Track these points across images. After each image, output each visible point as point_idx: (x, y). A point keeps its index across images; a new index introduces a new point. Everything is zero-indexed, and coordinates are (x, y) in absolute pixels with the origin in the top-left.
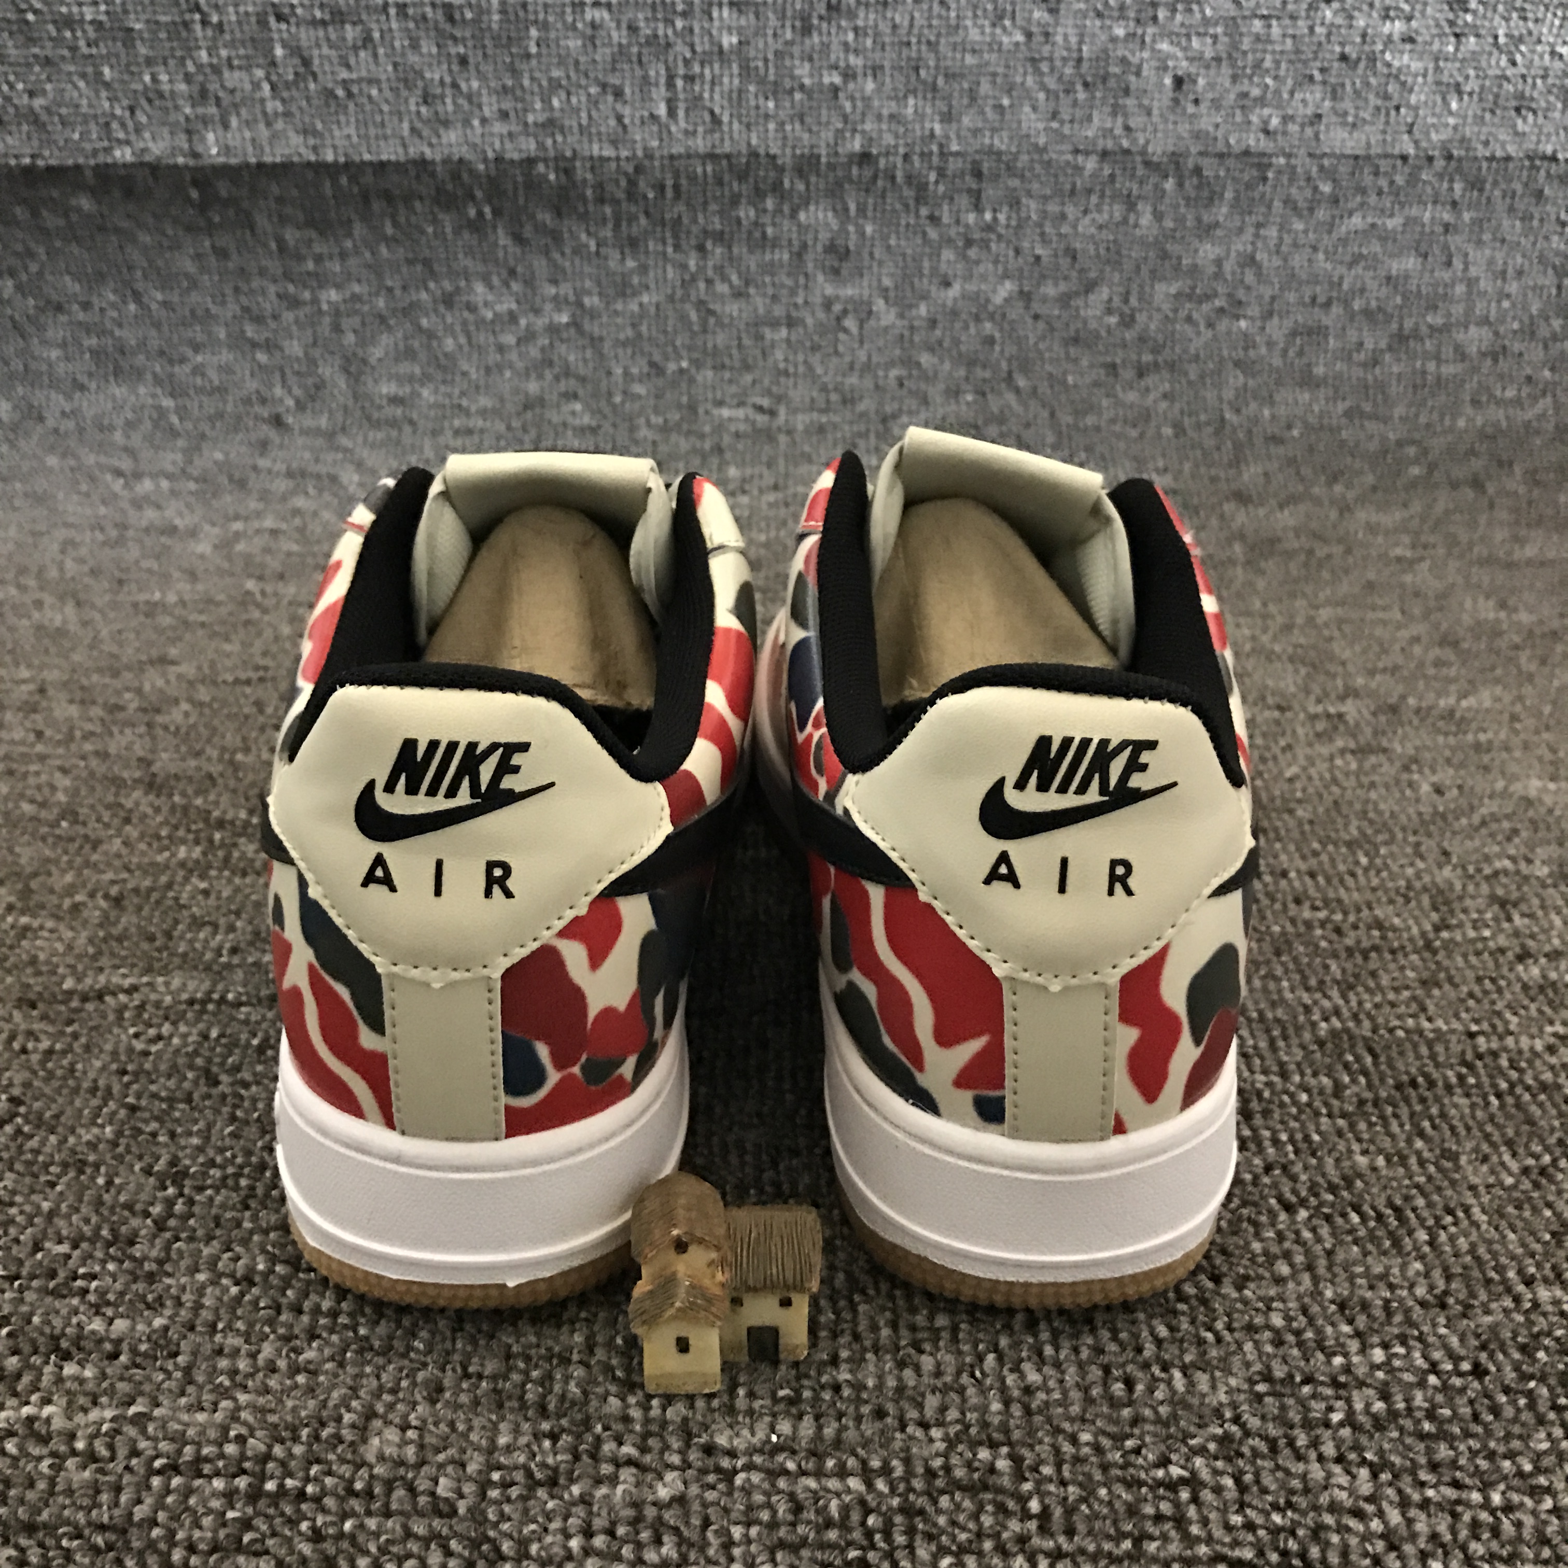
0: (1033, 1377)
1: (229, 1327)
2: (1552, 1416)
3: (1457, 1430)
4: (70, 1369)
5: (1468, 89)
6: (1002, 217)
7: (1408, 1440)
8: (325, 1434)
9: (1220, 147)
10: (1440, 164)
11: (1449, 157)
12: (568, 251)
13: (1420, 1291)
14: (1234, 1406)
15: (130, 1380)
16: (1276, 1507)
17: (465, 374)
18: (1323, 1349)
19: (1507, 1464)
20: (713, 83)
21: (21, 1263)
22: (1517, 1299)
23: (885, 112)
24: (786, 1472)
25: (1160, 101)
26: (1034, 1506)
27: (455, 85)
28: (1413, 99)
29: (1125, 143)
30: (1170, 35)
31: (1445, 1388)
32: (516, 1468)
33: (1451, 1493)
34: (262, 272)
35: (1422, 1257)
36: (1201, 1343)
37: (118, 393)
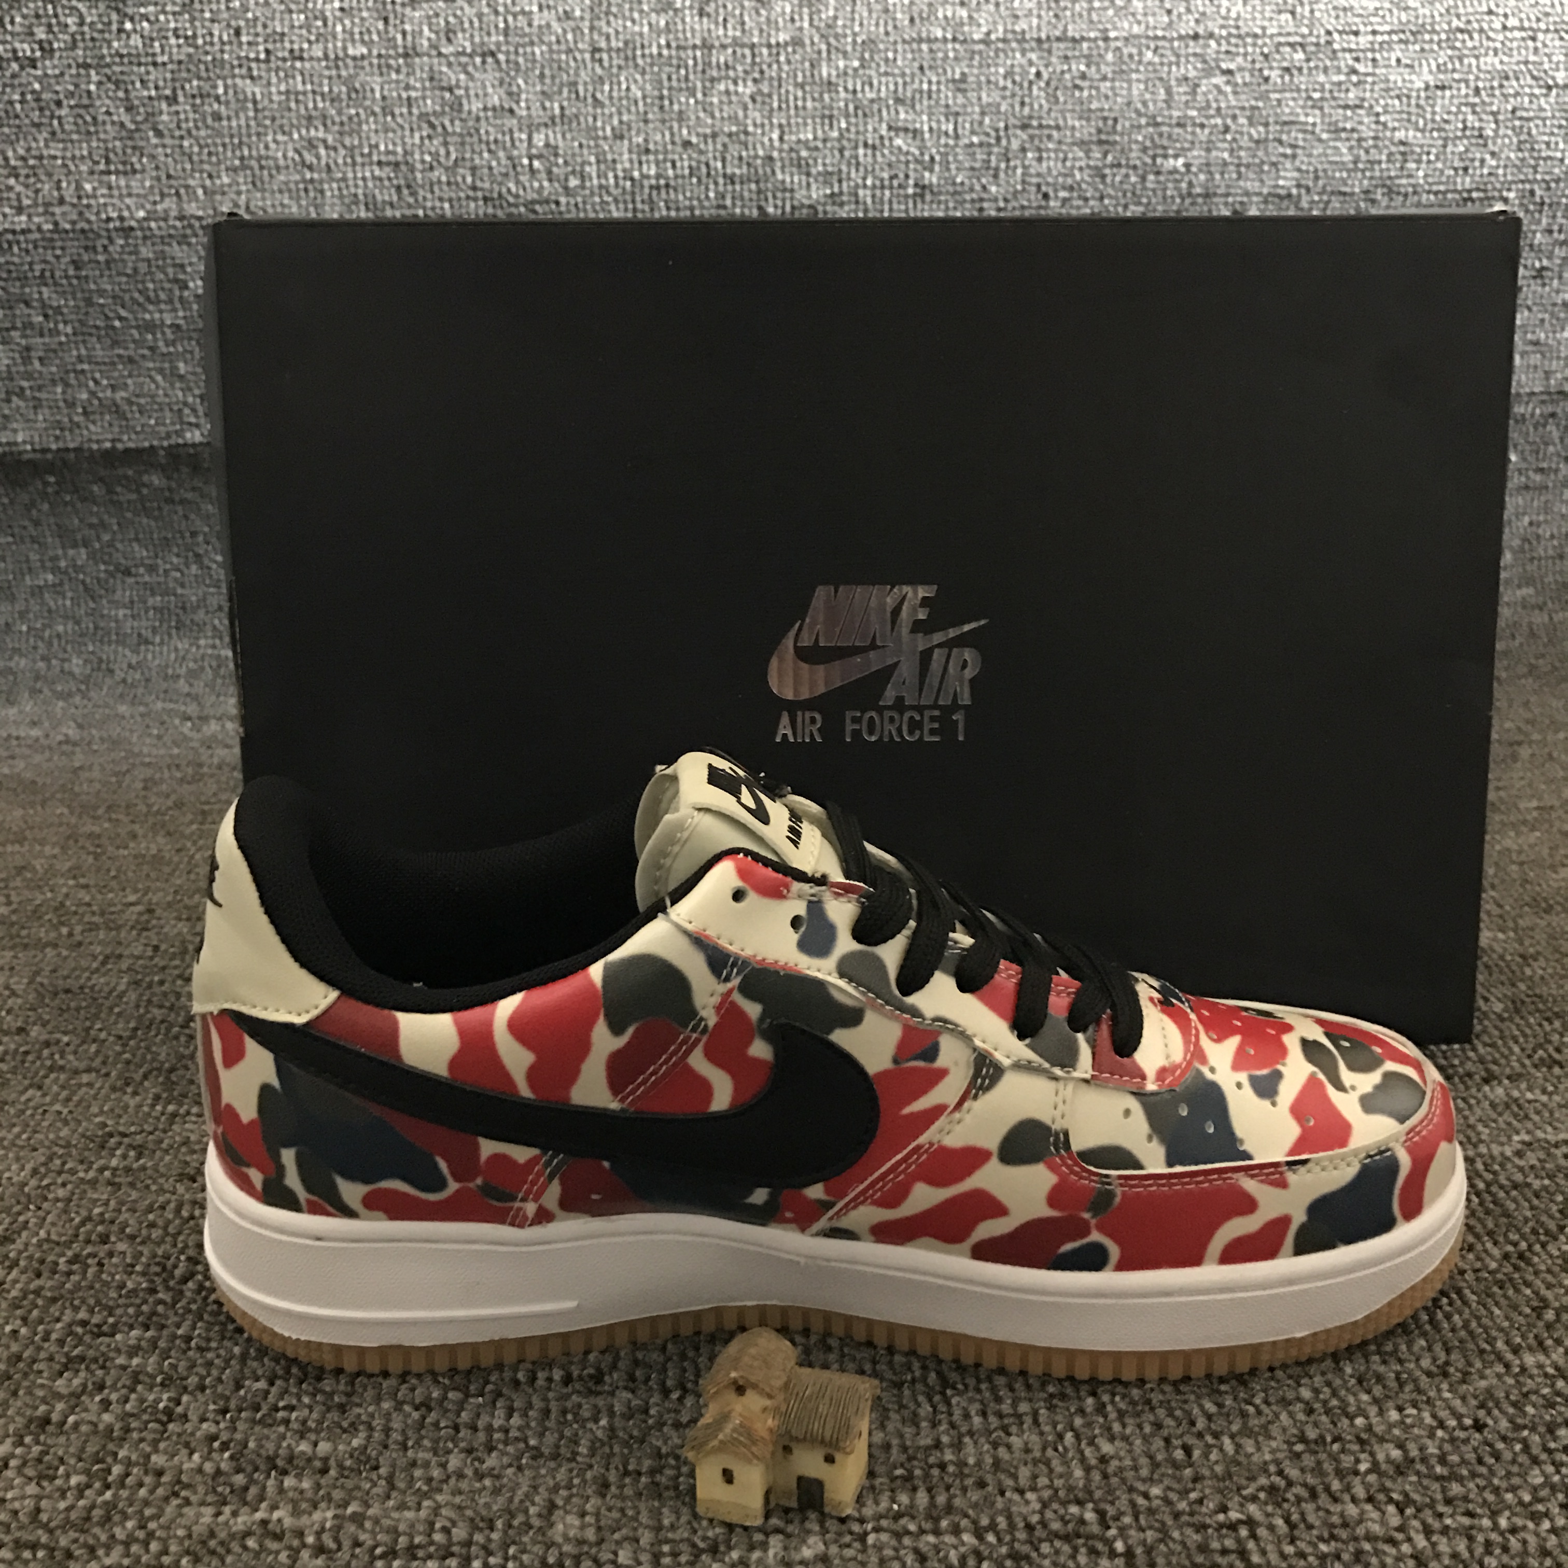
0: (1107, 1448)
1: (418, 1443)
2: (1544, 1457)
3: (1465, 1472)
4: (289, 1482)
7: (1425, 1482)
8: (516, 1523)
13: (1426, 1363)
14: (1277, 1462)
15: (343, 1487)
16: (1321, 1539)
18: (1347, 1415)
19: (1509, 1496)
21: (227, 1399)
22: (1507, 1366)
24: (908, 1533)
26: (1119, 1546)
31: (1453, 1440)
32: (682, 1541)
33: (1466, 1521)
35: (1424, 1334)
36: (1244, 1415)
37: (180, 646)
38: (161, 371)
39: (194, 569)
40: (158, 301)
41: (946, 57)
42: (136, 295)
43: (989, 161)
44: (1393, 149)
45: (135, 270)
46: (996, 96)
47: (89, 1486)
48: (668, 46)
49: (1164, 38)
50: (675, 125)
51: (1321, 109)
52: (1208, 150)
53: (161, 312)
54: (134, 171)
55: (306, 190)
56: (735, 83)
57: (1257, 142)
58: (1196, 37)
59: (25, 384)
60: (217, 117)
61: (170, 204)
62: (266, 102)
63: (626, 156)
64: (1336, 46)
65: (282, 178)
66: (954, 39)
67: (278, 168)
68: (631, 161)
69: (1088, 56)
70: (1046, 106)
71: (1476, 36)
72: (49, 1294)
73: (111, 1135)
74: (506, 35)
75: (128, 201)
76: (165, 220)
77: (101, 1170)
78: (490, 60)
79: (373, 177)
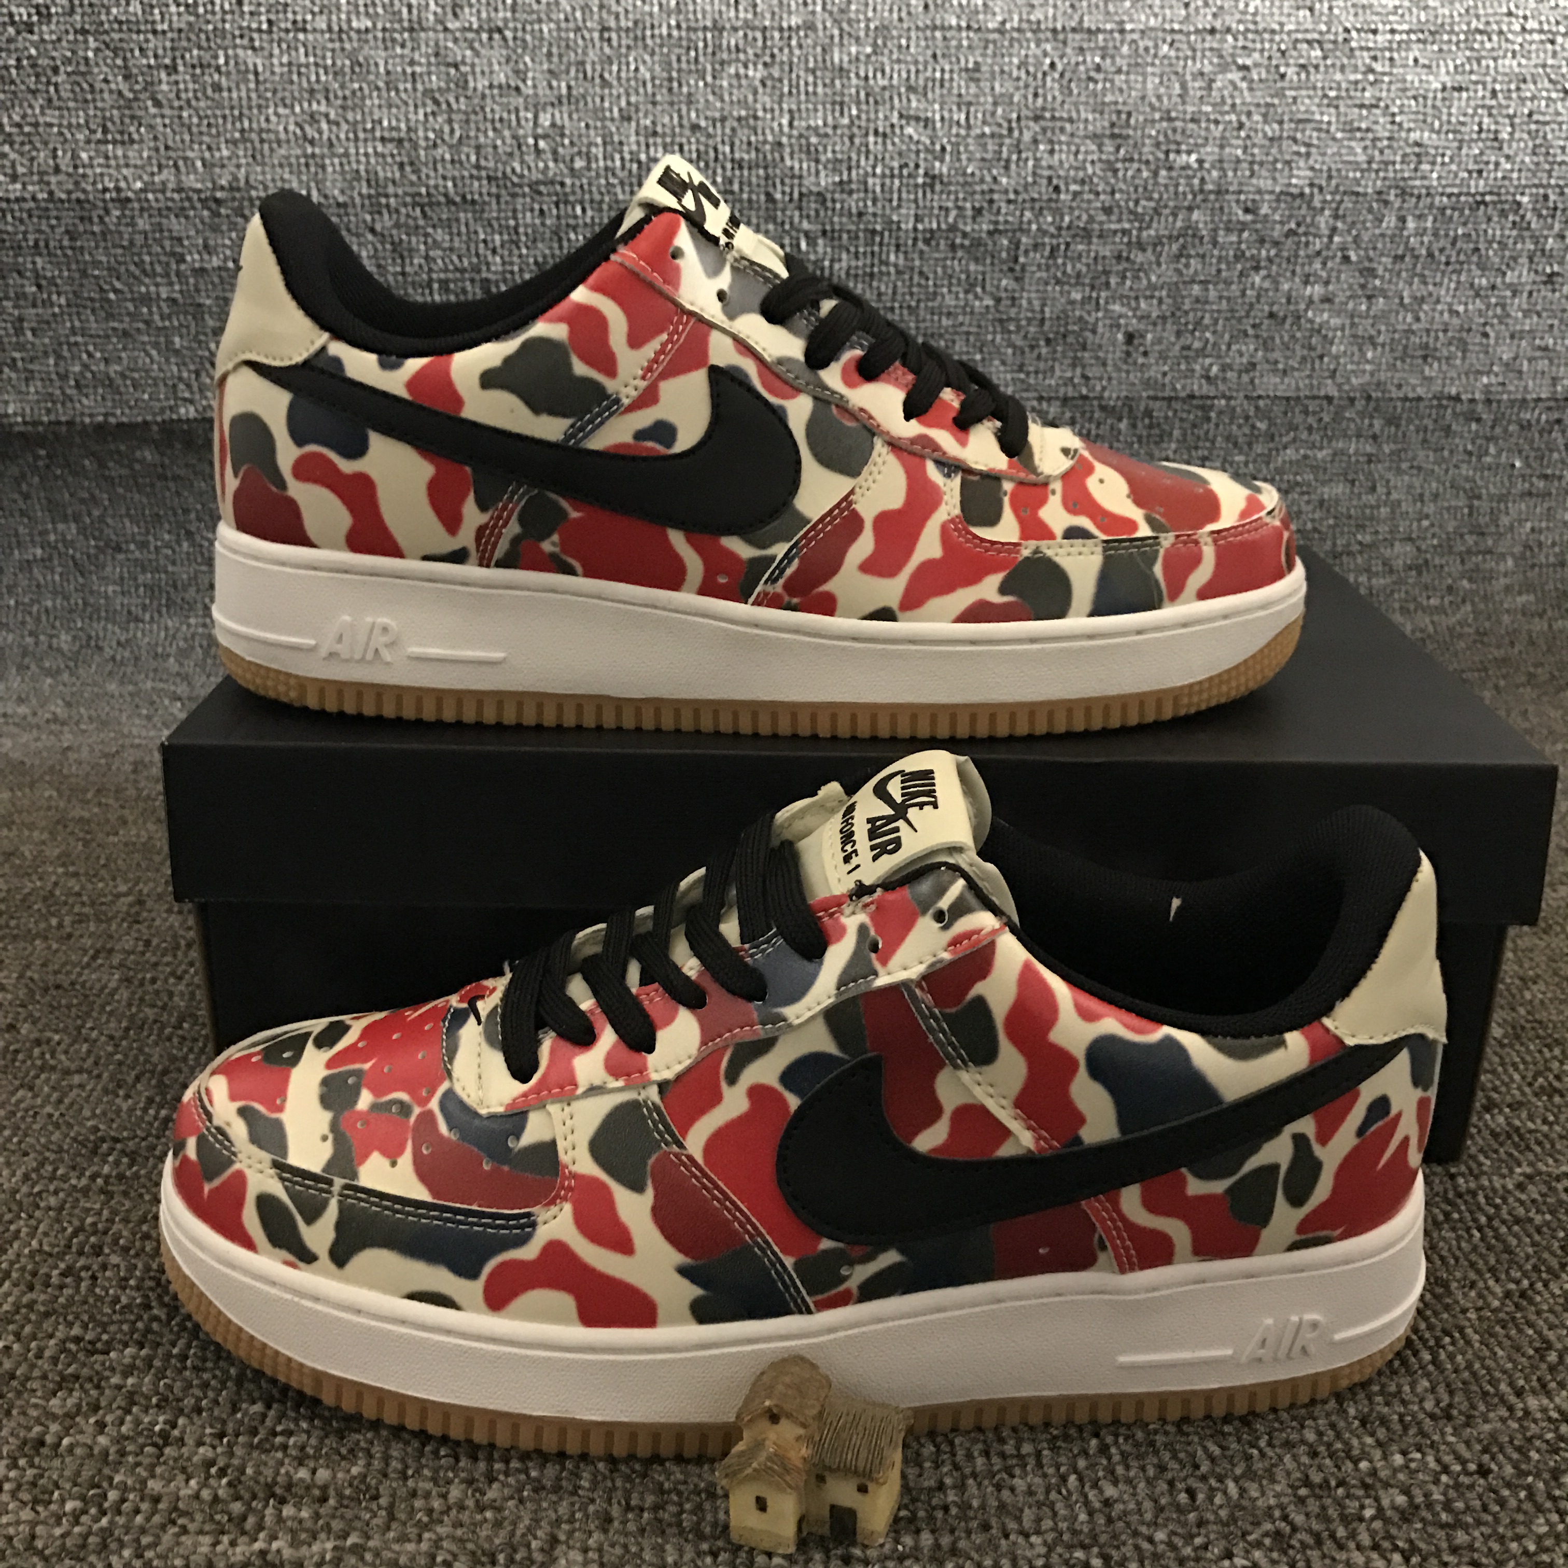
0: (1110, 1491)
1: (417, 1472)
2: (1548, 1505)
3: (1470, 1520)
4: (288, 1511)
5: (1381, 339)
7: (1430, 1530)
8: (518, 1557)
9: (1168, 392)
10: (1360, 404)
11: (1369, 398)
13: (1429, 1405)
14: (1282, 1507)
15: (342, 1517)
18: (1349, 1457)
19: (1514, 1546)
21: (224, 1422)
22: (1511, 1409)
25: (1114, 355)
28: (1334, 349)
29: (1084, 391)
30: (1121, 298)
31: (1457, 1486)
35: (1428, 1375)
36: (1248, 1458)
37: (170, 623)
38: (156, 345)
39: (185, 545)
40: (154, 274)
41: (959, 46)
42: (132, 268)
43: (1000, 152)
44: (1408, 150)
45: (132, 243)
46: (1009, 86)
47: (84, 1512)
48: (679, 27)
49: (1181, 31)
50: (684, 109)
51: (1337, 107)
52: (1222, 147)
53: (157, 285)
54: (132, 141)
55: (307, 165)
56: (746, 67)
57: (1272, 139)
58: (1213, 31)
59: (17, 355)
60: (217, 88)
61: (167, 175)
62: (268, 74)
63: (633, 139)
64: (1354, 44)
65: (283, 152)
66: (969, 28)
67: (279, 142)
68: (638, 143)
69: (1104, 48)
70: (1059, 99)
71: (1495, 38)
72: (42, 1309)
73: (103, 1140)
74: (514, 11)
75: (125, 171)
76: (163, 191)
77: (93, 1178)
78: (496, 36)
79: (376, 153)
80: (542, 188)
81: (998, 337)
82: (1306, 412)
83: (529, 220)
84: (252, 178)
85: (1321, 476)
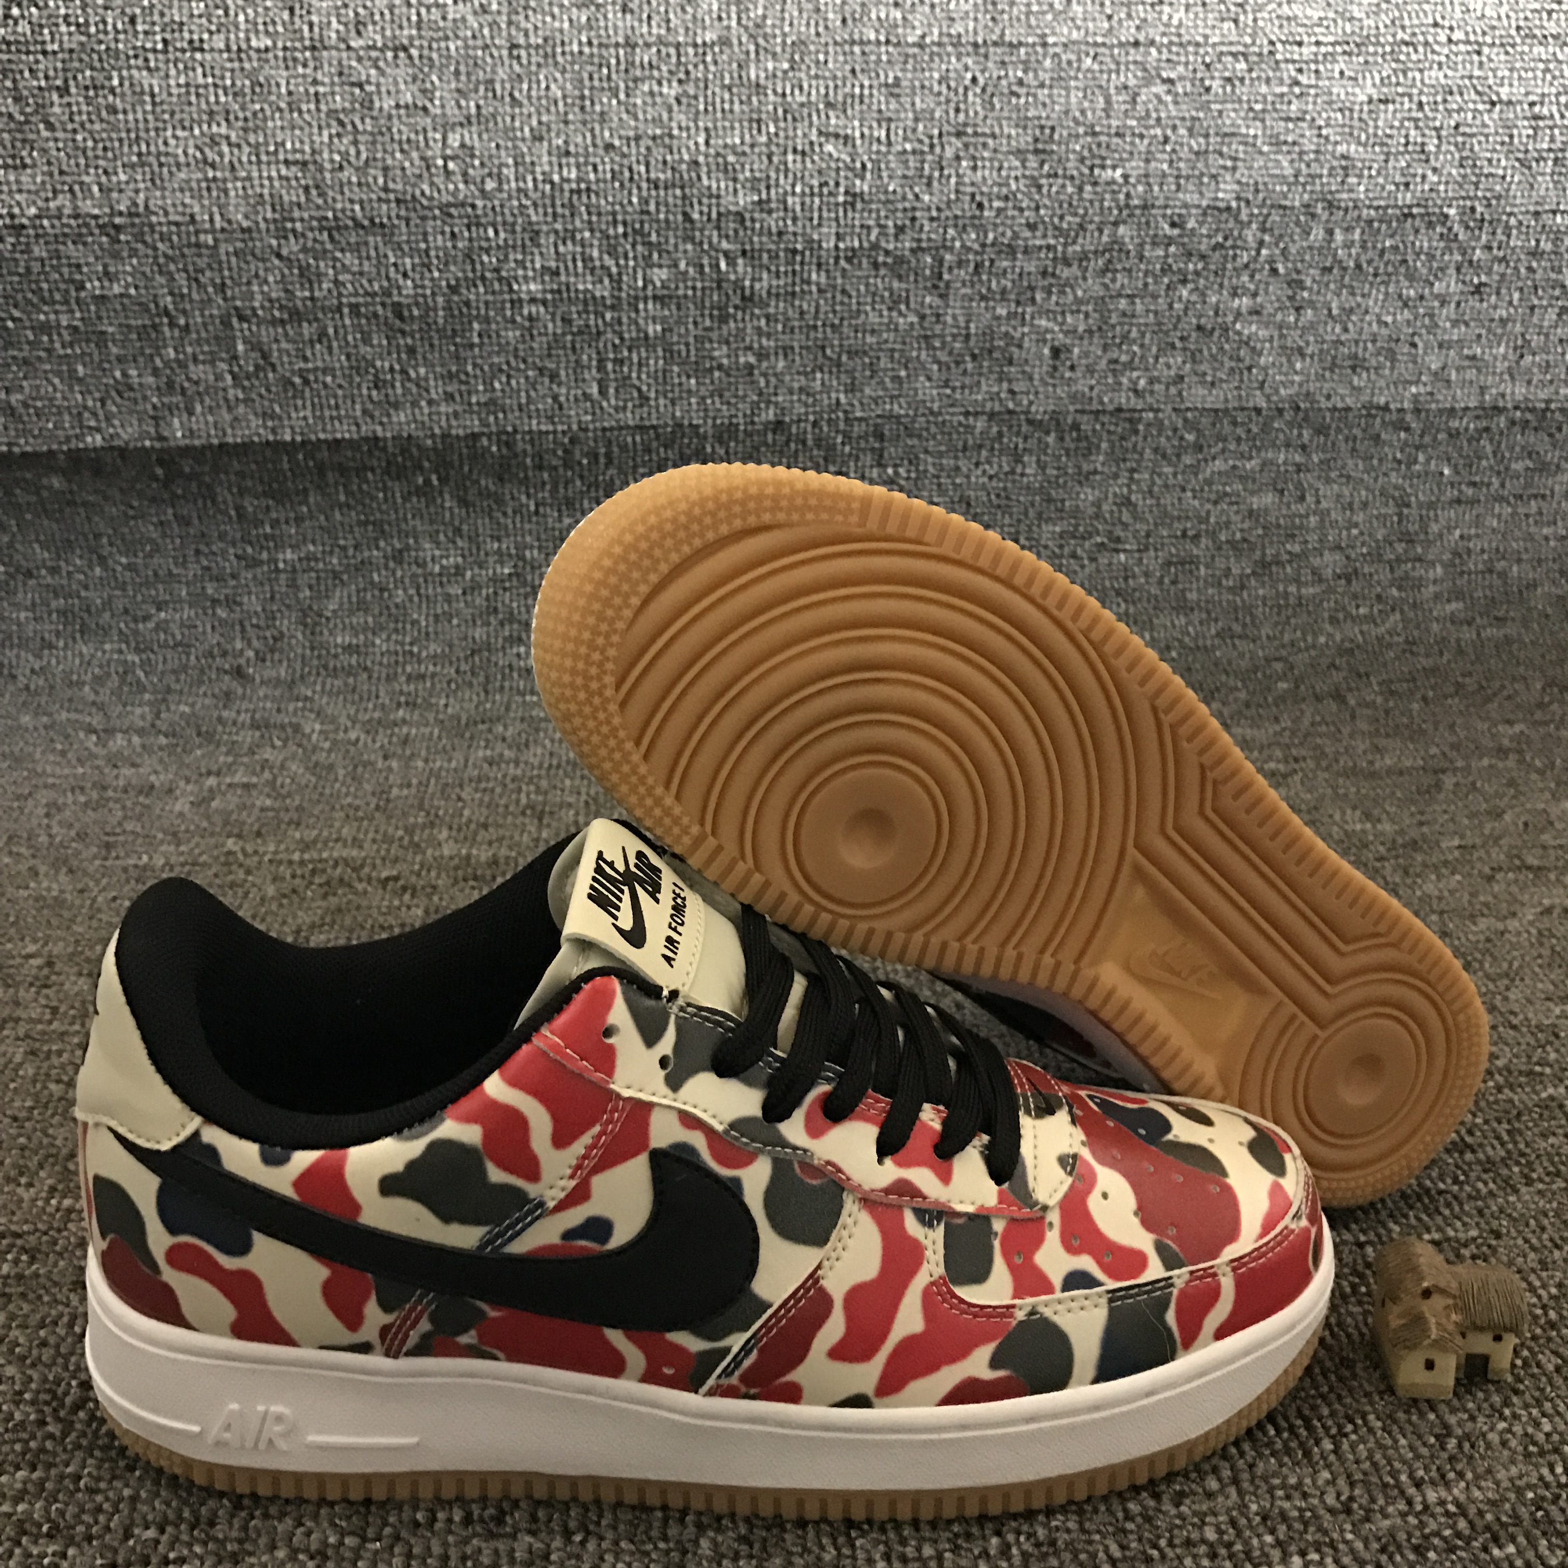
5: (1309, 351)
6: (901, 470)
9: (1095, 406)
10: (1288, 416)
11: (1298, 408)
12: (510, 511)
13: (1329, 1499)
17: (414, 623)
20: (640, 364)
23: (796, 385)
25: (1041, 369)
27: (404, 372)
28: (1262, 361)
29: (1011, 405)
30: (1047, 313)
34: (222, 537)
37: (85, 650)
38: (59, 374)
39: (98, 571)
40: (54, 302)
41: (879, 60)
42: (30, 295)
43: (922, 169)
44: (1335, 163)
45: (28, 269)
46: (930, 101)
48: (590, 43)
49: (1104, 44)
50: (597, 127)
51: (1263, 121)
52: (1147, 161)
53: (56, 312)
54: (24, 166)
55: (209, 189)
56: (660, 83)
57: (1197, 153)
58: (1136, 44)
60: (113, 110)
61: (63, 200)
62: (164, 96)
63: (545, 159)
64: (1279, 57)
65: (183, 175)
66: (888, 42)
67: (178, 165)
68: (551, 164)
69: (1025, 62)
70: (981, 113)
71: (1421, 49)
74: (419, 29)
75: (18, 197)
76: (59, 218)
78: (402, 54)
79: (280, 177)
80: (453, 211)
81: (924, 354)
82: (1234, 423)
83: (440, 242)
84: (151, 203)
85: (1250, 485)
